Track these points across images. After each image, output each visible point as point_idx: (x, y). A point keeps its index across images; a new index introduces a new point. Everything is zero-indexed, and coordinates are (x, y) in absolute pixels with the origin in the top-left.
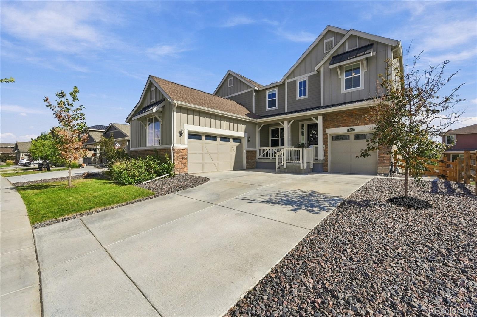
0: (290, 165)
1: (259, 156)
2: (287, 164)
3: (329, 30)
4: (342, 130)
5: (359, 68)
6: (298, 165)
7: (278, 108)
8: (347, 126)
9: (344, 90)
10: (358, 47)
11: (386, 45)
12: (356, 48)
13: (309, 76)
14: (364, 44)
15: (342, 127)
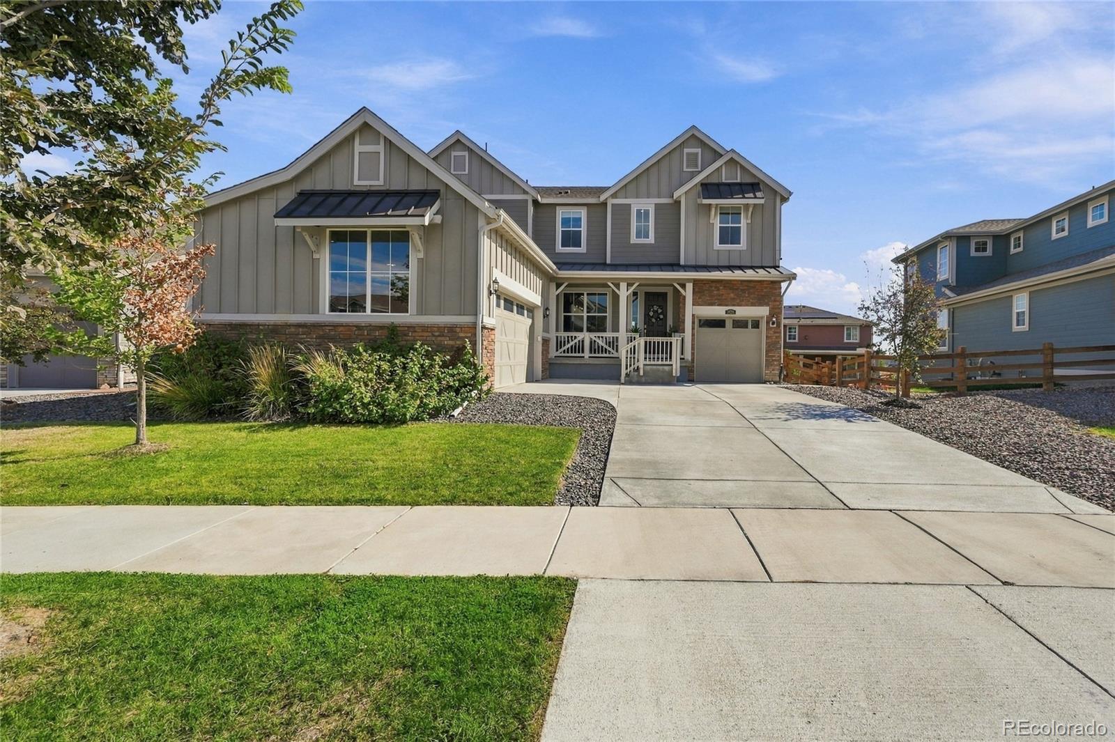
0: (651, 369)
1: (557, 350)
2: (647, 367)
3: (693, 134)
4: (717, 311)
5: (740, 214)
6: (667, 368)
7: (585, 251)
8: (727, 305)
9: (717, 245)
10: (739, 181)
11: (775, 192)
12: (735, 181)
13: (655, 204)
14: (748, 180)
15: (718, 305)
